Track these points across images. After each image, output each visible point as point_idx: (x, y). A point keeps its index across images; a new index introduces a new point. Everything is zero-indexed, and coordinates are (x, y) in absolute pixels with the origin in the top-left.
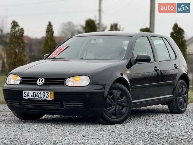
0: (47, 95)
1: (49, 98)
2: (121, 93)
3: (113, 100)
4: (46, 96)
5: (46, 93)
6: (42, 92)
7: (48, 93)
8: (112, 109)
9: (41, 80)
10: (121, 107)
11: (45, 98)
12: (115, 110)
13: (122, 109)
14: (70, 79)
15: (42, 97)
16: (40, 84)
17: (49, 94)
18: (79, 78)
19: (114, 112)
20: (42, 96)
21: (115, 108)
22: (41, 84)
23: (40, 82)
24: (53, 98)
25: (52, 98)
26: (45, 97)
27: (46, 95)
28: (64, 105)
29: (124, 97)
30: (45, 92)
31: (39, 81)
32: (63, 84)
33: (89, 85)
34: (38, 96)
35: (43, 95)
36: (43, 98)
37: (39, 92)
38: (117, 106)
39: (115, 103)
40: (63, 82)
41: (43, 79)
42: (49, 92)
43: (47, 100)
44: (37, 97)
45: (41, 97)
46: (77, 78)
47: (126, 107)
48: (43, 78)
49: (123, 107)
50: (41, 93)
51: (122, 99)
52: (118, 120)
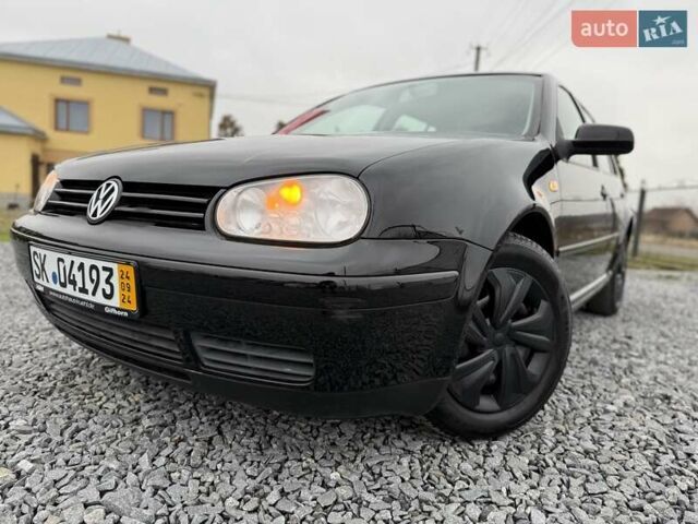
0: (108, 281)
1: (116, 302)
2: (533, 284)
3: (488, 321)
4: (104, 290)
5: (105, 269)
6: (88, 263)
7: (110, 270)
8: (484, 365)
9: (102, 196)
10: (521, 352)
11: (99, 299)
12: (498, 369)
13: (527, 363)
14: (250, 194)
15: (86, 292)
16: (95, 215)
17: (115, 280)
18: (302, 191)
19: (492, 377)
20: (90, 287)
21: (497, 360)
22: (99, 216)
23: (100, 202)
24: (133, 307)
25: (127, 306)
26: (99, 292)
27: (103, 284)
28: (204, 355)
29: (544, 304)
30: (100, 264)
31: (98, 199)
32: (199, 225)
33: (358, 237)
34: (73, 283)
35: (92, 281)
36: (89, 297)
37: (78, 260)
38: (508, 350)
39: (499, 335)
40: (202, 208)
41: (113, 190)
42: (114, 266)
43: (107, 310)
44: (69, 290)
45: (83, 290)
46: (291, 191)
47: (544, 351)
48: (114, 184)
49: (533, 350)
50: (81, 267)
51: (531, 313)
52: (504, 416)
